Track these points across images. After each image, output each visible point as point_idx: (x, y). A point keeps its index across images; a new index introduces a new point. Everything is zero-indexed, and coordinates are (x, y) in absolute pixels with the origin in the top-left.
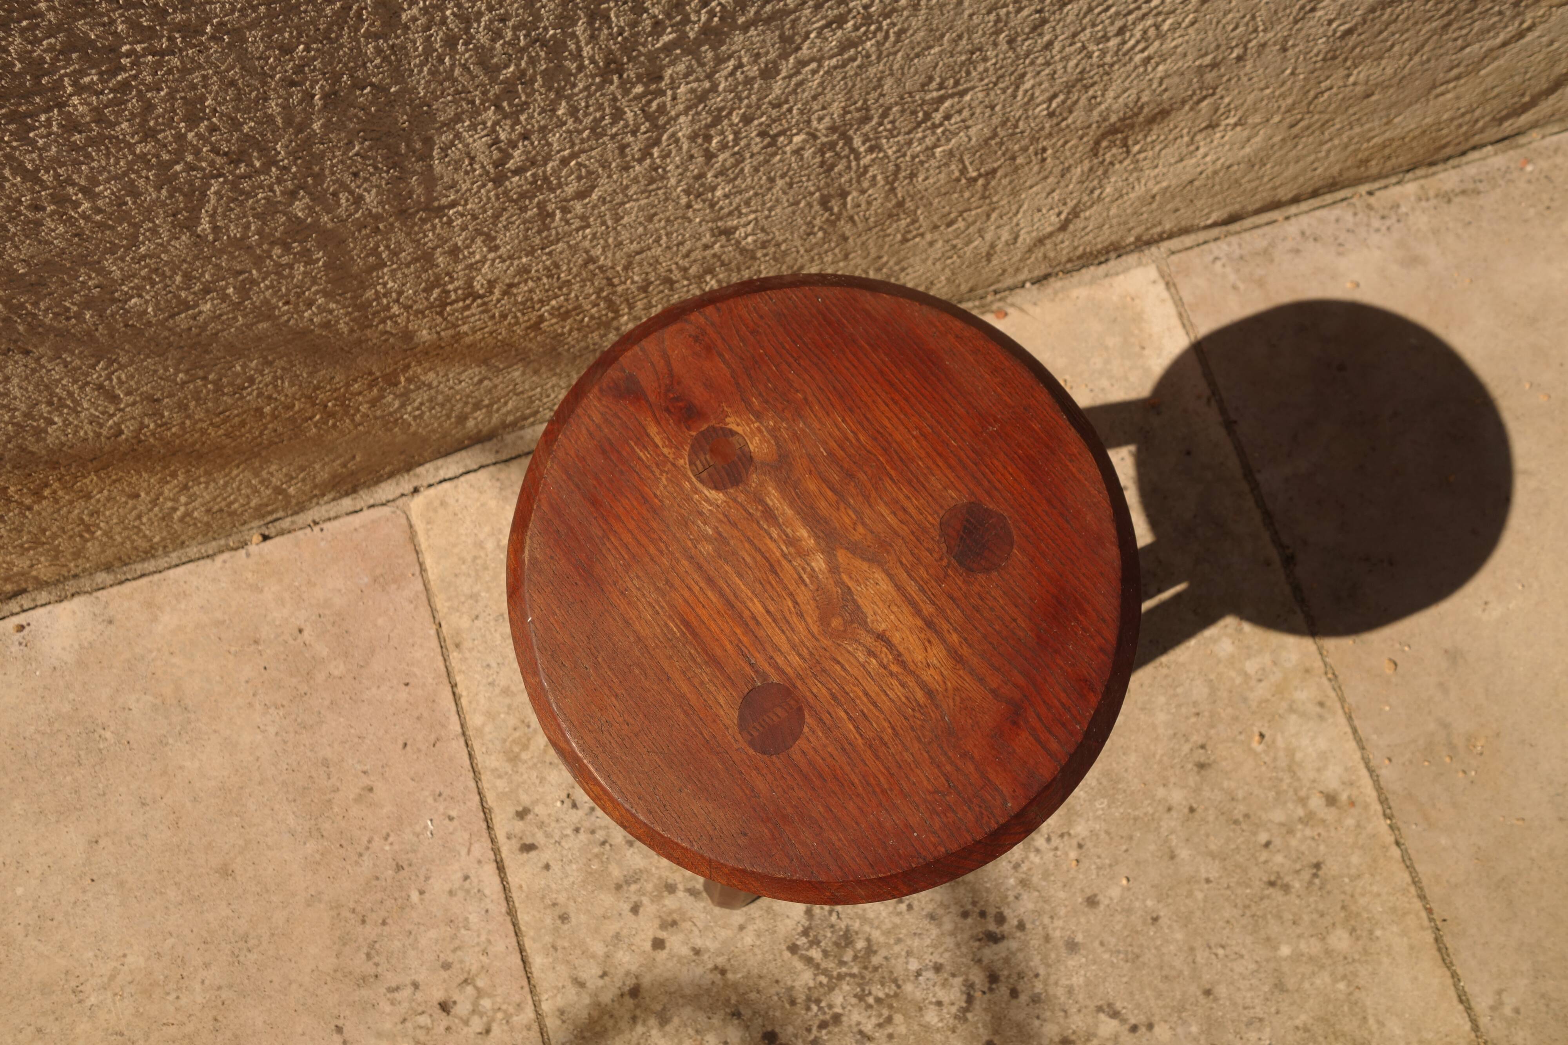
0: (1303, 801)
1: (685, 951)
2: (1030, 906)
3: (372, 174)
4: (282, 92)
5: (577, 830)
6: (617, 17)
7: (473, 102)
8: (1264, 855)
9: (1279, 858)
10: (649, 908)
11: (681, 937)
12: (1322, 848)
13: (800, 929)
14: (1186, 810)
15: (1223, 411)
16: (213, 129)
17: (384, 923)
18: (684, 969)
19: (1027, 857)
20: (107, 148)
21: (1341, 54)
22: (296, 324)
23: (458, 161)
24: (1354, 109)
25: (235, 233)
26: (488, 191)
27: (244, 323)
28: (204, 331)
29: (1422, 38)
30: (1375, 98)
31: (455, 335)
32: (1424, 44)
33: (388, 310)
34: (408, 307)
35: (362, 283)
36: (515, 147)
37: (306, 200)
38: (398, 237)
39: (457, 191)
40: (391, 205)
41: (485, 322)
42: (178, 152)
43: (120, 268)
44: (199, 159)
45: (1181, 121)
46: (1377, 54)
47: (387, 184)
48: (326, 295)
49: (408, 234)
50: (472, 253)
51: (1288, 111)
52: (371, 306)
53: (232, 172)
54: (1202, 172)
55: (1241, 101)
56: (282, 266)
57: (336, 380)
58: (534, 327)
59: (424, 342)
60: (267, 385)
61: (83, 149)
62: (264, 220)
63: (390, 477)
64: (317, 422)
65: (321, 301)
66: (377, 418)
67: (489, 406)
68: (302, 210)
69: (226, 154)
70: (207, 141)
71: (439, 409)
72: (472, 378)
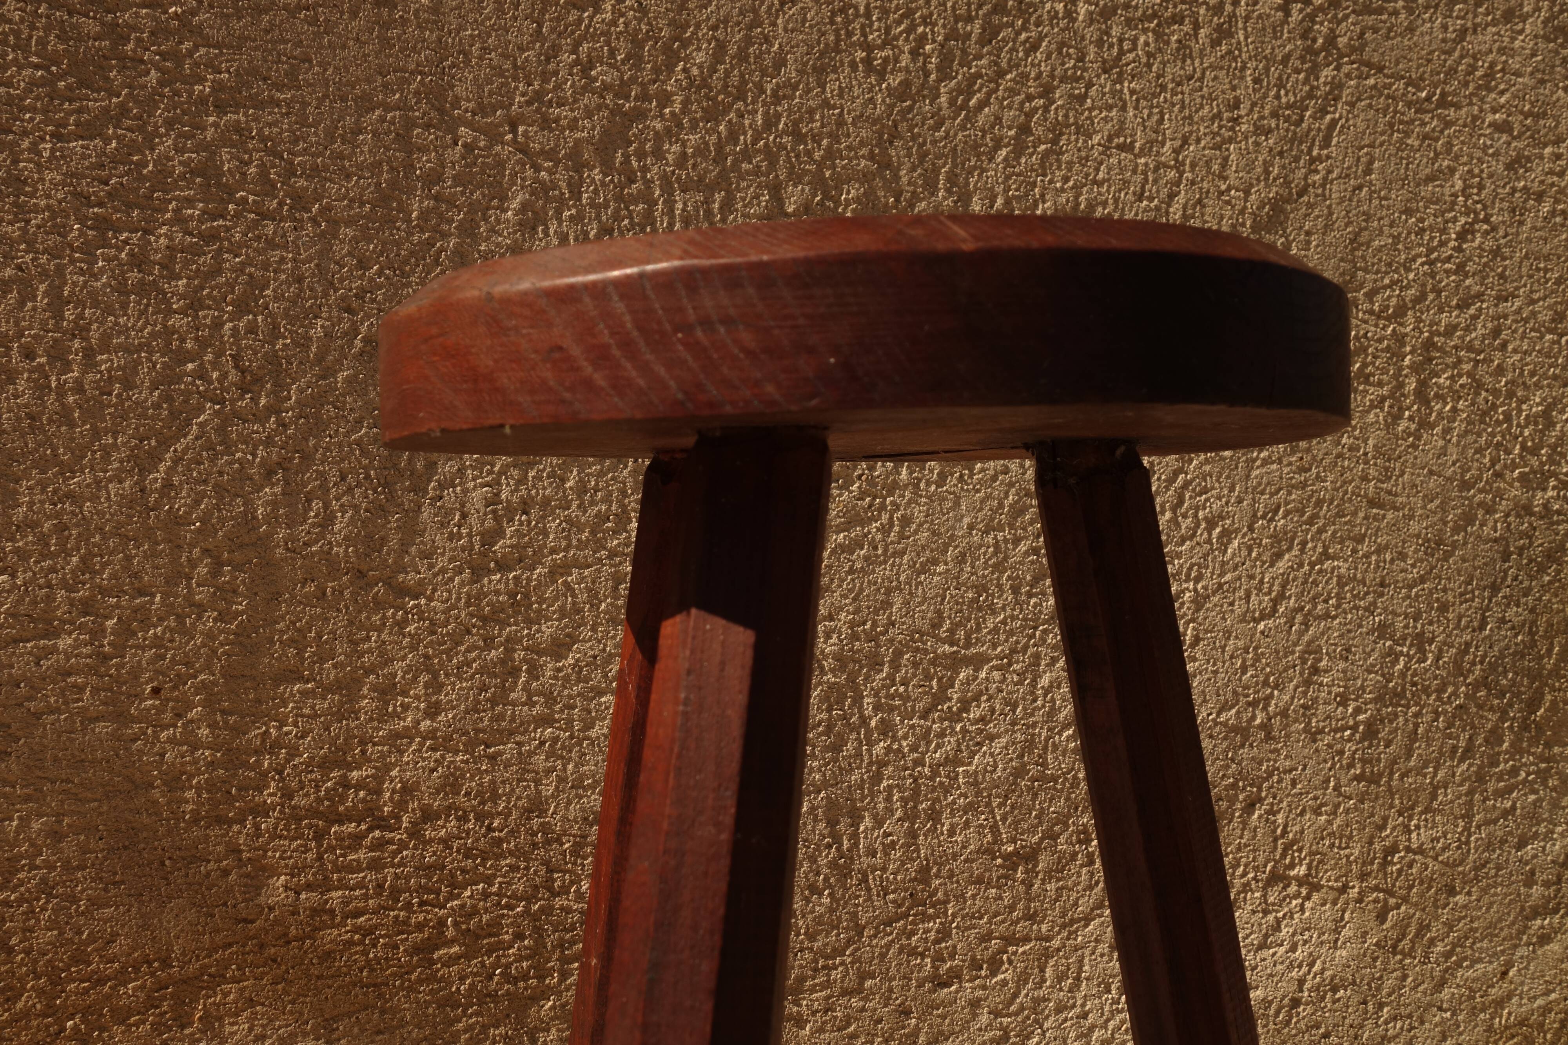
3: (359, 485)
4: (335, 313)
16: (252, 329)
20: (147, 305)
21: (1381, 775)
22: (141, 752)
23: (450, 512)
24: (1445, 914)
25: (181, 505)
26: (462, 584)
27: (85, 709)
28: (30, 699)
29: (1464, 789)
30: (1460, 899)
31: (315, 912)
32: (1470, 804)
33: (260, 790)
34: (288, 795)
35: (258, 701)
36: (511, 520)
37: (278, 490)
38: (339, 622)
39: (431, 566)
40: (355, 551)
41: (366, 897)
42: (203, 344)
43: (31, 503)
44: (215, 365)
45: (1239, 849)
46: (1423, 797)
47: (367, 510)
48: (207, 704)
49: (351, 623)
50: (405, 707)
51: (1363, 877)
52: (246, 765)
53: (233, 401)
54: (1301, 982)
55: (1297, 828)
56: (192, 604)
57: (115, 949)
58: (424, 950)
59: (271, 909)
60: (20, 901)
61: (128, 294)
62: (221, 498)
65: (196, 712)
68: (267, 504)
69: (243, 371)
70: (237, 343)
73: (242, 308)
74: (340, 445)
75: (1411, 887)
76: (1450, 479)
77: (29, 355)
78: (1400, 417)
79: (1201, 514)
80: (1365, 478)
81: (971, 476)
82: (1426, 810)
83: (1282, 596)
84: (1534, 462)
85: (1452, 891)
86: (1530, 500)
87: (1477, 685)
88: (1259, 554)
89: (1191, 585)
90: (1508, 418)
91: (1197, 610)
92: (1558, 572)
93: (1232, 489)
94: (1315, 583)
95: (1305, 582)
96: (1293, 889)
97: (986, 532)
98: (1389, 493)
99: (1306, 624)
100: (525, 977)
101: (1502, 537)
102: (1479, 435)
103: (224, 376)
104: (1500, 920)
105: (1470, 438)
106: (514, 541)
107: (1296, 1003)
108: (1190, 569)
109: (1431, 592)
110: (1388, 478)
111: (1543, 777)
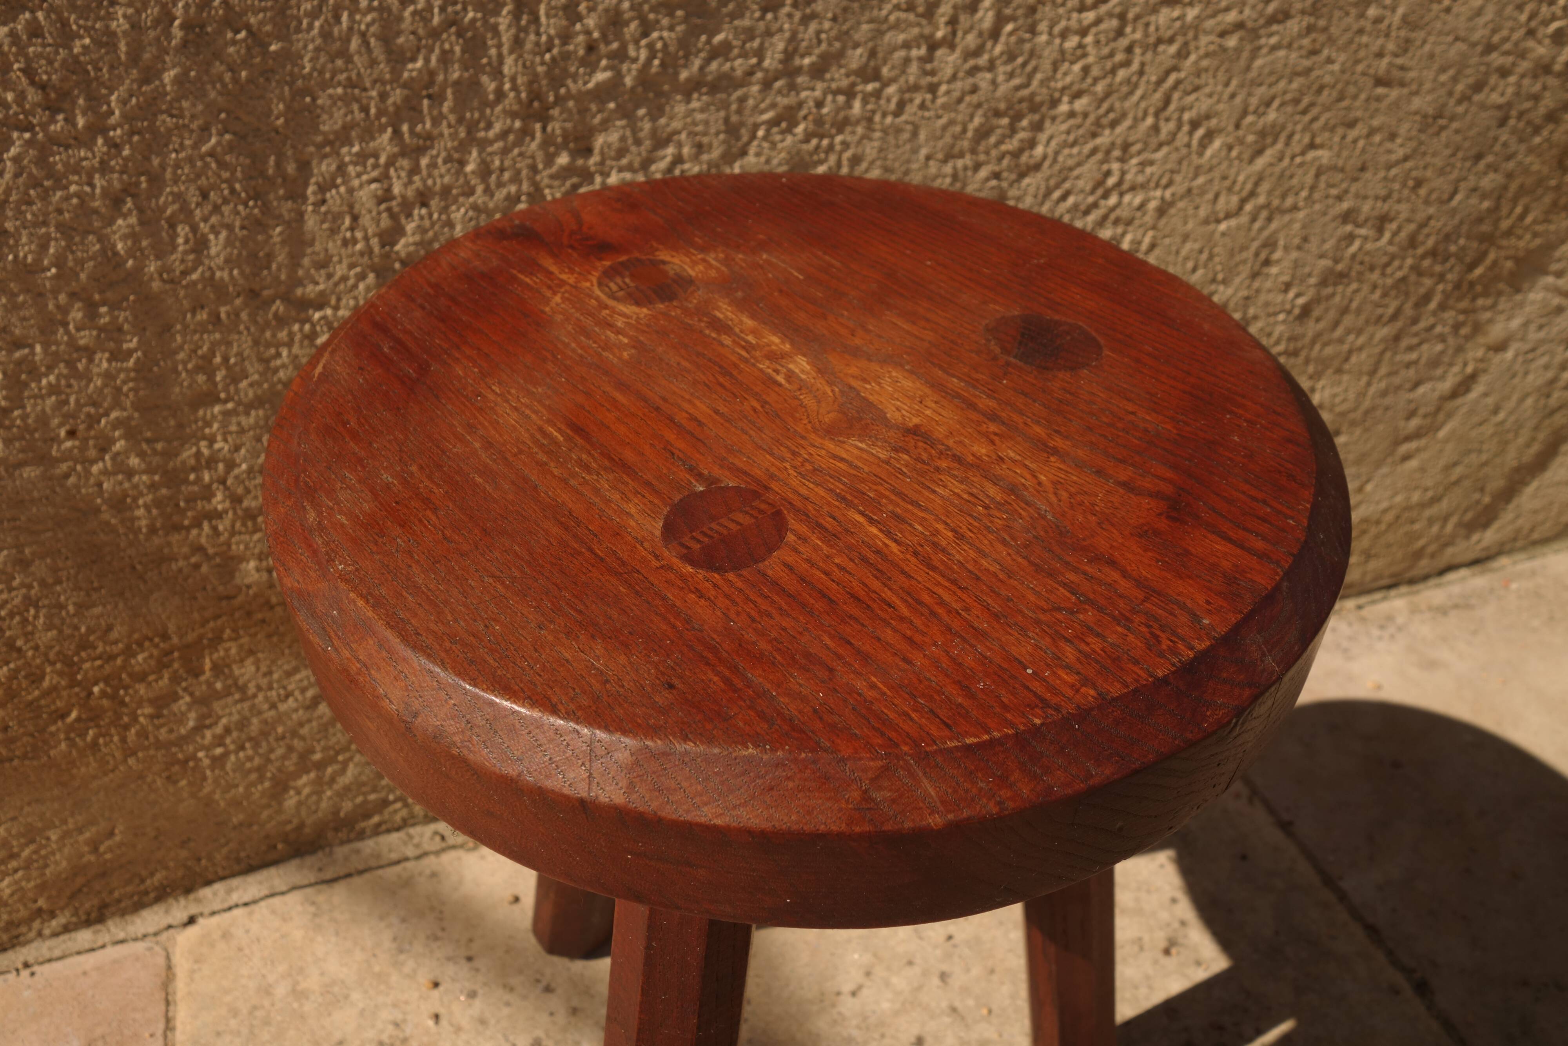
3: (226, 201)
6: (548, 16)
7: (365, 109)
15: (1271, 810)
16: (35, 31)
22: (77, 487)
23: (337, 217)
25: (26, 252)
29: (1377, 350)
32: (1379, 361)
33: (208, 499)
34: (236, 500)
35: (180, 426)
36: (409, 215)
37: (133, 220)
38: (243, 343)
39: (329, 276)
40: (242, 273)
46: (1337, 363)
47: (243, 228)
48: (129, 435)
49: (256, 343)
52: (186, 481)
53: (44, 126)
56: (79, 349)
57: (114, 635)
59: (249, 587)
62: (69, 239)
63: (158, 899)
64: (71, 728)
65: (119, 445)
66: (159, 745)
67: (320, 766)
68: (124, 238)
69: (43, 87)
70: (22, 51)
71: (250, 752)
72: (303, 690)
74: (190, 160)
76: (1474, 45)
79: (1186, 116)
81: (933, 101)
82: (1336, 373)
83: (1252, 194)
86: (1553, 59)
87: (1423, 257)
88: (1240, 153)
89: (1158, 193)
91: (1160, 217)
93: (1227, 84)
94: (1291, 177)
95: (1281, 176)
97: (945, 161)
98: (1402, 68)
99: (1269, 219)
101: (1507, 102)
103: (21, 97)
104: (1372, 449)
106: (417, 238)
108: (1161, 177)
109: (1411, 170)
110: (1406, 51)
111: (1457, 327)
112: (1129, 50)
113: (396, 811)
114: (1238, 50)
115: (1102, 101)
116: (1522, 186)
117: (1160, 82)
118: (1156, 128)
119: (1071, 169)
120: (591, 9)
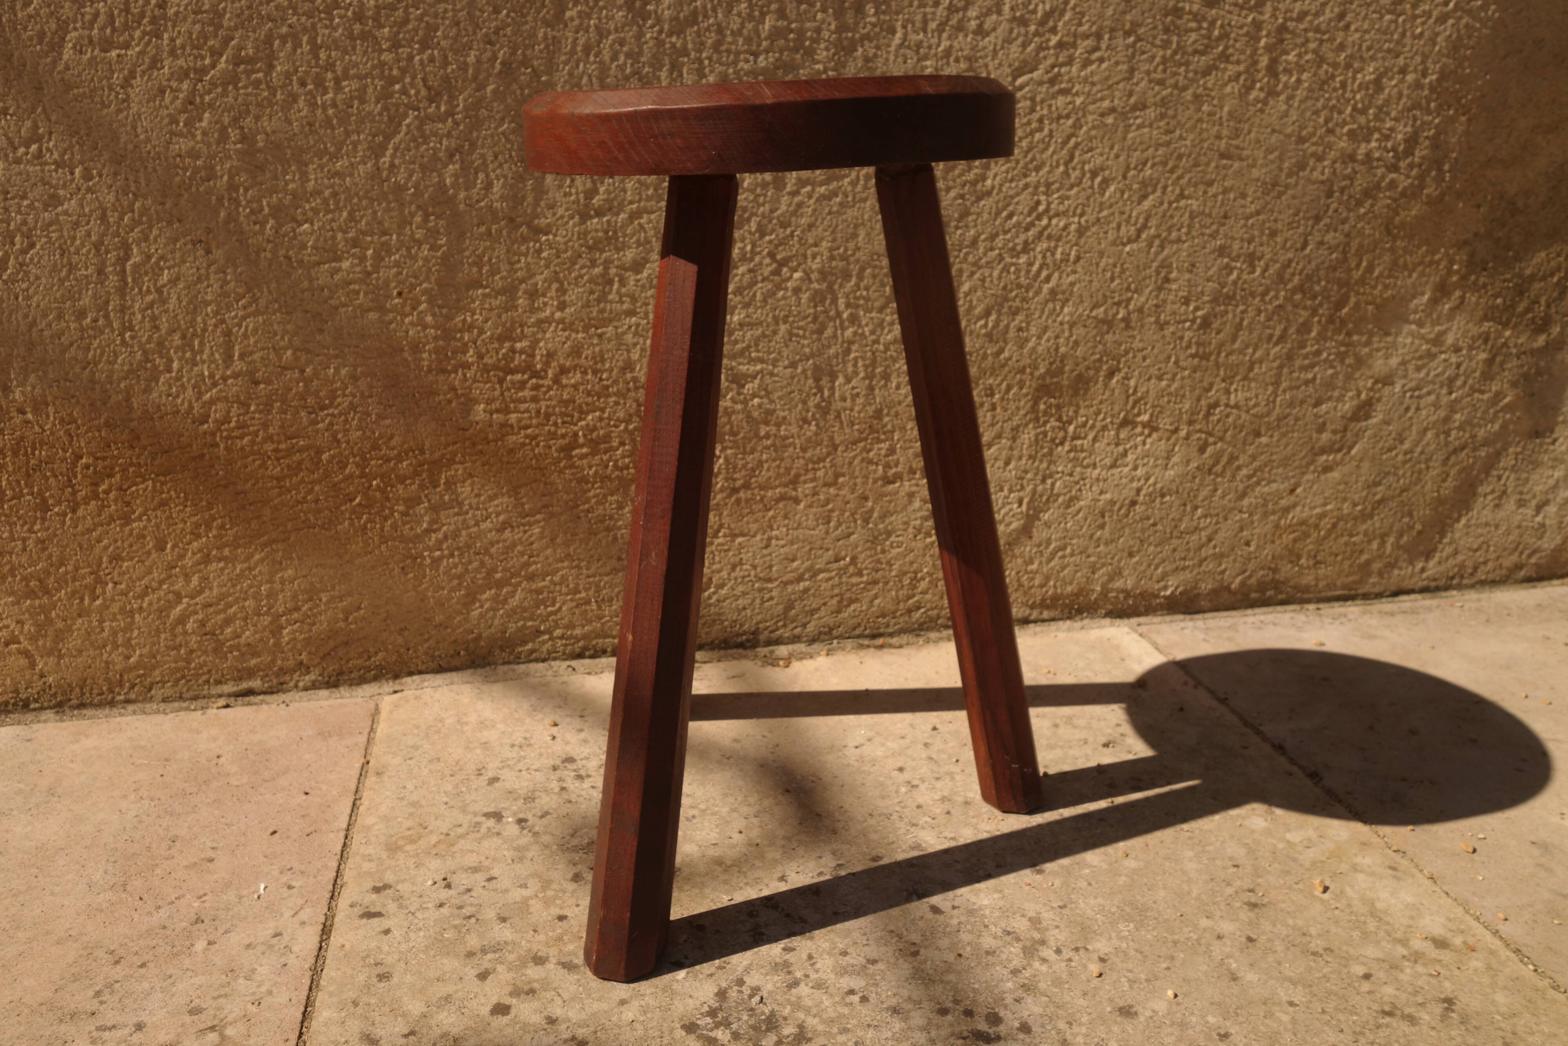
0: (1404, 942)
1: (536, 1019)
2: (1038, 1010)
3: (506, 162)
4: (481, 46)
5: (441, 905)
8: (1366, 986)
9: (1389, 990)
10: (503, 974)
11: (536, 1004)
12: (1447, 984)
13: (706, 1008)
14: (1243, 940)
15: (1211, 692)
17: (143, 965)
18: (528, 1037)
19: (1030, 965)
20: (368, 47)
21: (1211, 354)
22: (395, 331)
24: (1251, 450)
25: (401, 178)
26: (574, 226)
27: (360, 305)
28: (331, 298)
29: (1276, 364)
30: (1264, 440)
31: (503, 425)
32: (1279, 375)
33: (465, 353)
34: (481, 357)
35: (458, 300)
37: (457, 166)
38: (501, 251)
39: (554, 214)
40: (508, 205)
41: (531, 418)
42: (403, 71)
43: (316, 179)
44: (412, 85)
45: (1101, 402)
46: (1242, 370)
47: (512, 178)
48: (430, 301)
49: (508, 251)
50: (545, 304)
51: (1190, 423)
52: (454, 338)
53: (425, 109)
54: (1138, 491)
55: (1144, 389)
56: (414, 240)
57: (393, 443)
58: (567, 450)
59: (477, 423)
60: (340, 414)
61: (355, 40)
62: (424, 173)
63: (376, 679)
64: (353, 511)
65: (423, 306)
66: (403, 539)
67: (499, 585)
68: (451, 176)
69: (429, 88)
70: (423, 69)
71: (456, 560)
72: (498, 514)
73: (425, 45)
74: (492, 136)
75: (1226, 431)
76: (1289, 136)
77: (303, 84)
78: (1252, 87)
79: (1087, 167)
80: (1219, 137)
82: (1244, 378)
83: (1145, 226)
84: (1362, 120)
85: (1258, 434)
86: (1355, 151)
87: (1294, 291)
88: (1131, 197)
89: (1076, 219)
90: (1343, 85)
91: (1080, 237)
92: (1372, 206)
93: (1112, 148)
94: (1172, 217)
95: (1164, 216)
96: (1139, 429)
98: (1237, 147)
99: (1162, 247)
100: (627, 468)
101: (1328, 180)
102: (1317, 100)
103: (418, 92)
104: (1294, 455)
105: (1309, 103)
107: (1134, 503)
108: (1076, 208)
109: (1264, 222)
110: (1238, 136)
111: (1341, 357)
112: (1041, 120)
113: (544, 642)
114: (1115, 126)
115: (1027, 152)
116: (1361, 245)
117: (1065, 143)
118: (1066, 173)
119: (1012, 197)
120: (711, 72)
